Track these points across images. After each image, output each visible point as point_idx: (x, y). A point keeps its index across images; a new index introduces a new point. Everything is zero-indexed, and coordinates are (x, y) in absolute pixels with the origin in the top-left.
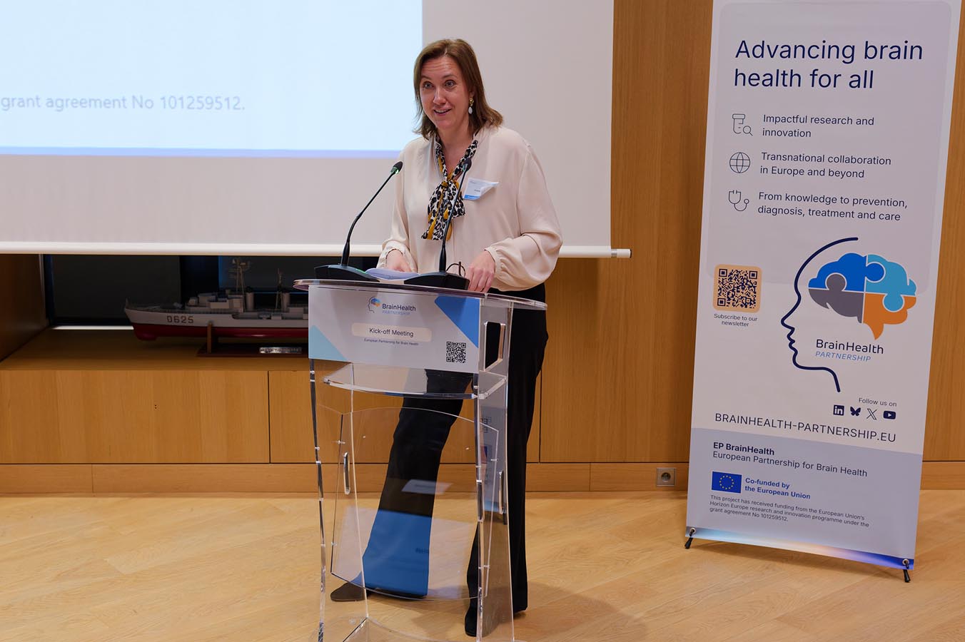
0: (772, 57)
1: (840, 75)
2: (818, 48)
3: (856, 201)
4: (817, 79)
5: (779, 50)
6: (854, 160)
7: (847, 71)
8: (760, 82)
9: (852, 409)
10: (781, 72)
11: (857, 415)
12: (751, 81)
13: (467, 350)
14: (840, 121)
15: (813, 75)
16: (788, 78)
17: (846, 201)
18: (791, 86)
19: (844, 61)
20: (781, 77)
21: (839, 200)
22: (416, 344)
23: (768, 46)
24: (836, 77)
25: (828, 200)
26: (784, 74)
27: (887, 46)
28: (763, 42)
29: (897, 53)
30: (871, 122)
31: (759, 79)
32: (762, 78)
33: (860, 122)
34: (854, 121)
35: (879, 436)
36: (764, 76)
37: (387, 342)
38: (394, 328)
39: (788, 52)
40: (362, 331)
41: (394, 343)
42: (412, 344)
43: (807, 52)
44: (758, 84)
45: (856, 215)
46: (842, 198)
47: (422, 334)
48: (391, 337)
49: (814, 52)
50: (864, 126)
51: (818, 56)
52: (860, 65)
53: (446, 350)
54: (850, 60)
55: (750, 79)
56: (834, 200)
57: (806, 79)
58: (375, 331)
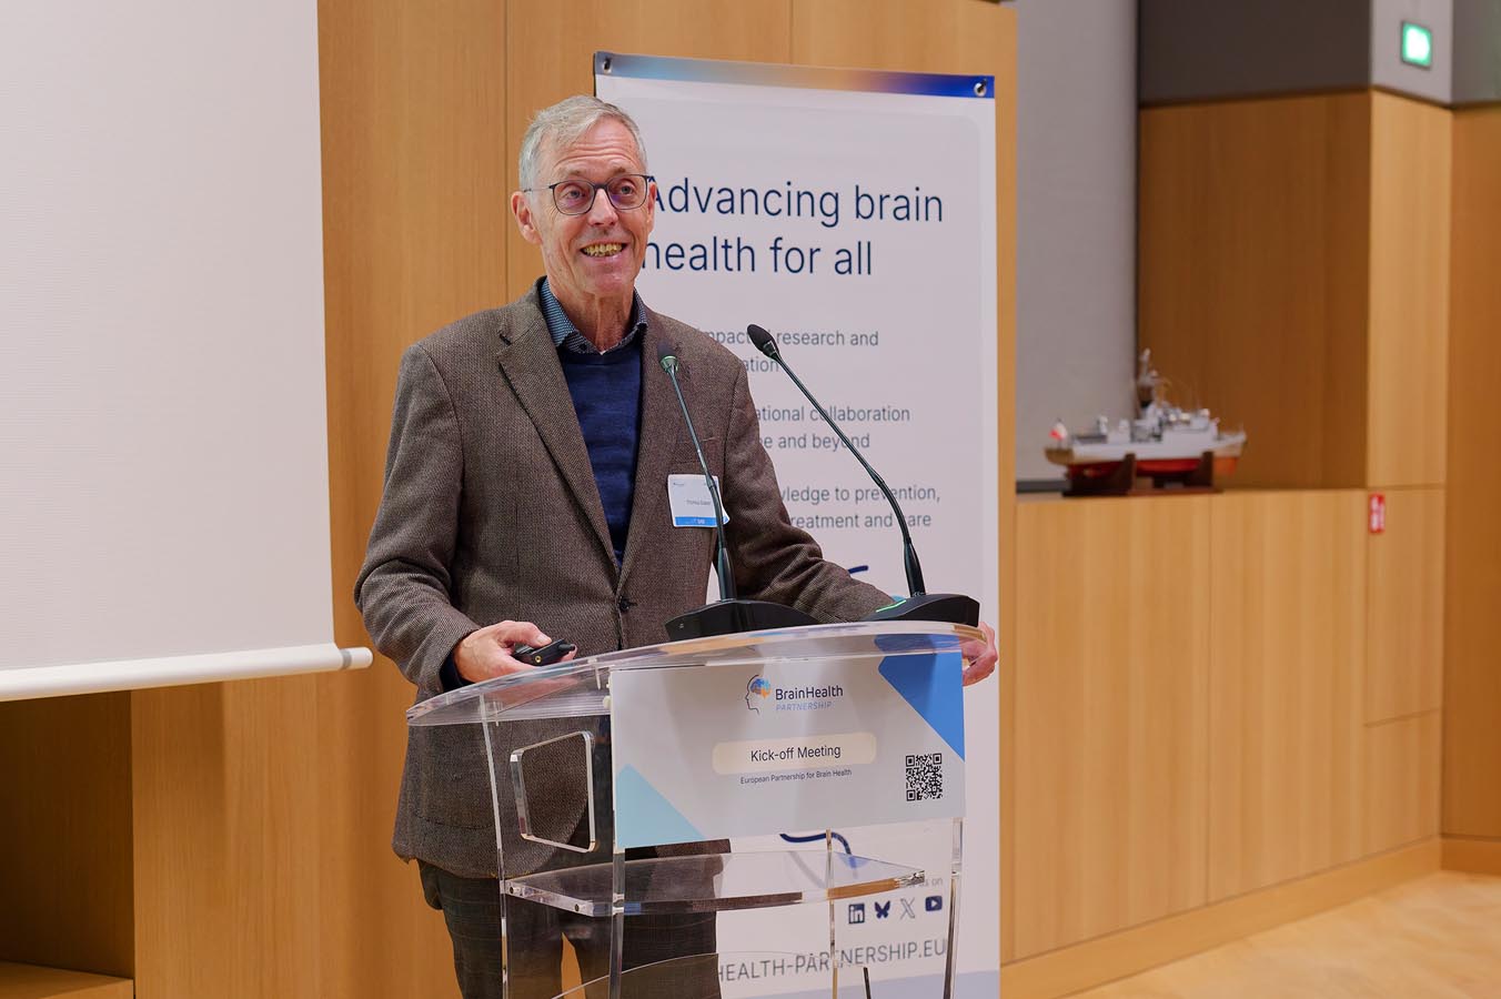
0: (703, 210)
1: (818, 250)
2: (780, 195)
3: (860, 495)
4: (781, 255)
5: (715, 198)
6: (851, 415)
7: (830, 241)
8: (686, 261)
9: (877, 906)
10: (720, 243)
11: (886, 915)
12: (670, 259)
13: (944, 769)
14: (825, 338)
15: (775, 248)
16: (733, 253)
17: (845, 495)
18: (739, 269)
19: (823, 223)
20: (721, 252)
21: (833, 493)
22: (847, 772)
23: (695, 189)
24: (812, 253)
25: (815, 495)
26: (726, 247)
27: (888, 196)
28: (686, 180)
29: (907, 209)
30: (874, 339)
31: (683, 256)
32: (689, 254)
33: (856, 340)
34: (848, 339)
35: (921, 949)
36: (692, 248)
37: (788, 778)
38: (800, 742)
39: (730, 202)
40: (736, 759)
41: (802, 777)
42: (838, 773)
43: (762, 202)
44: (682, 265)
45: (861, 521)
46: (837, 490)
47: (858, 748)
48: (796, 764)
49: (775, 203)
50: (864, 348)
51: (780, 211)
52: (850, 232)
53: (905, 774)
54: (831, 221)
55: (668, 256)
56: (824, 495)
57: (764, 257)
58: (762, 757)
